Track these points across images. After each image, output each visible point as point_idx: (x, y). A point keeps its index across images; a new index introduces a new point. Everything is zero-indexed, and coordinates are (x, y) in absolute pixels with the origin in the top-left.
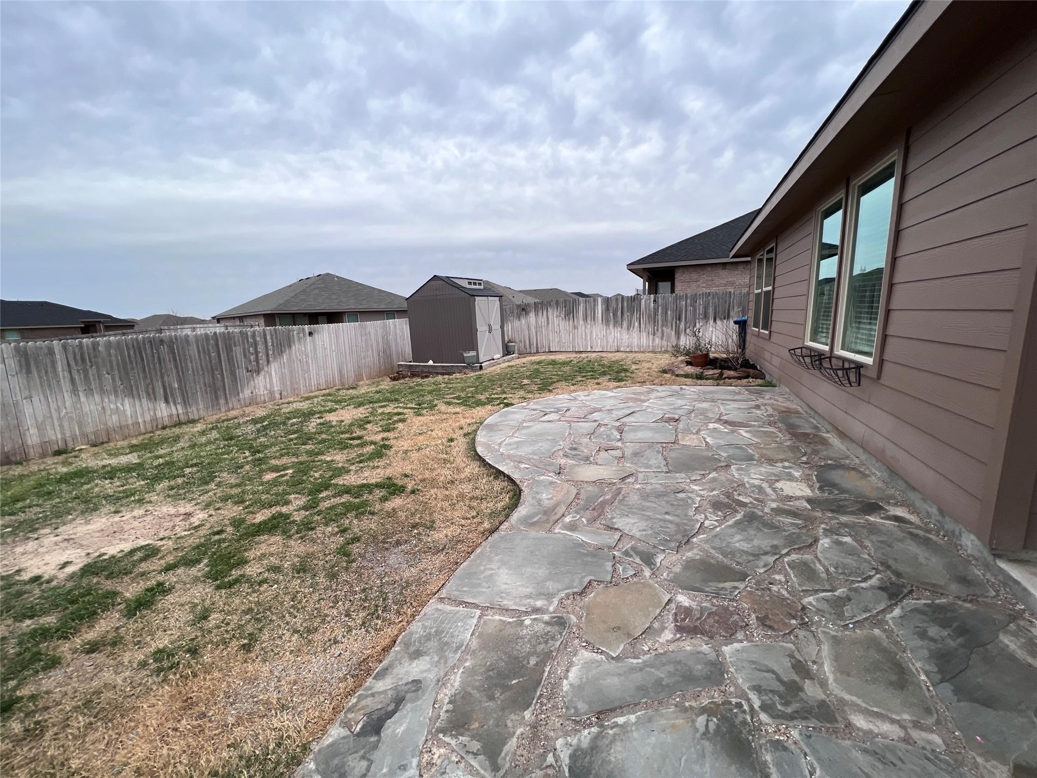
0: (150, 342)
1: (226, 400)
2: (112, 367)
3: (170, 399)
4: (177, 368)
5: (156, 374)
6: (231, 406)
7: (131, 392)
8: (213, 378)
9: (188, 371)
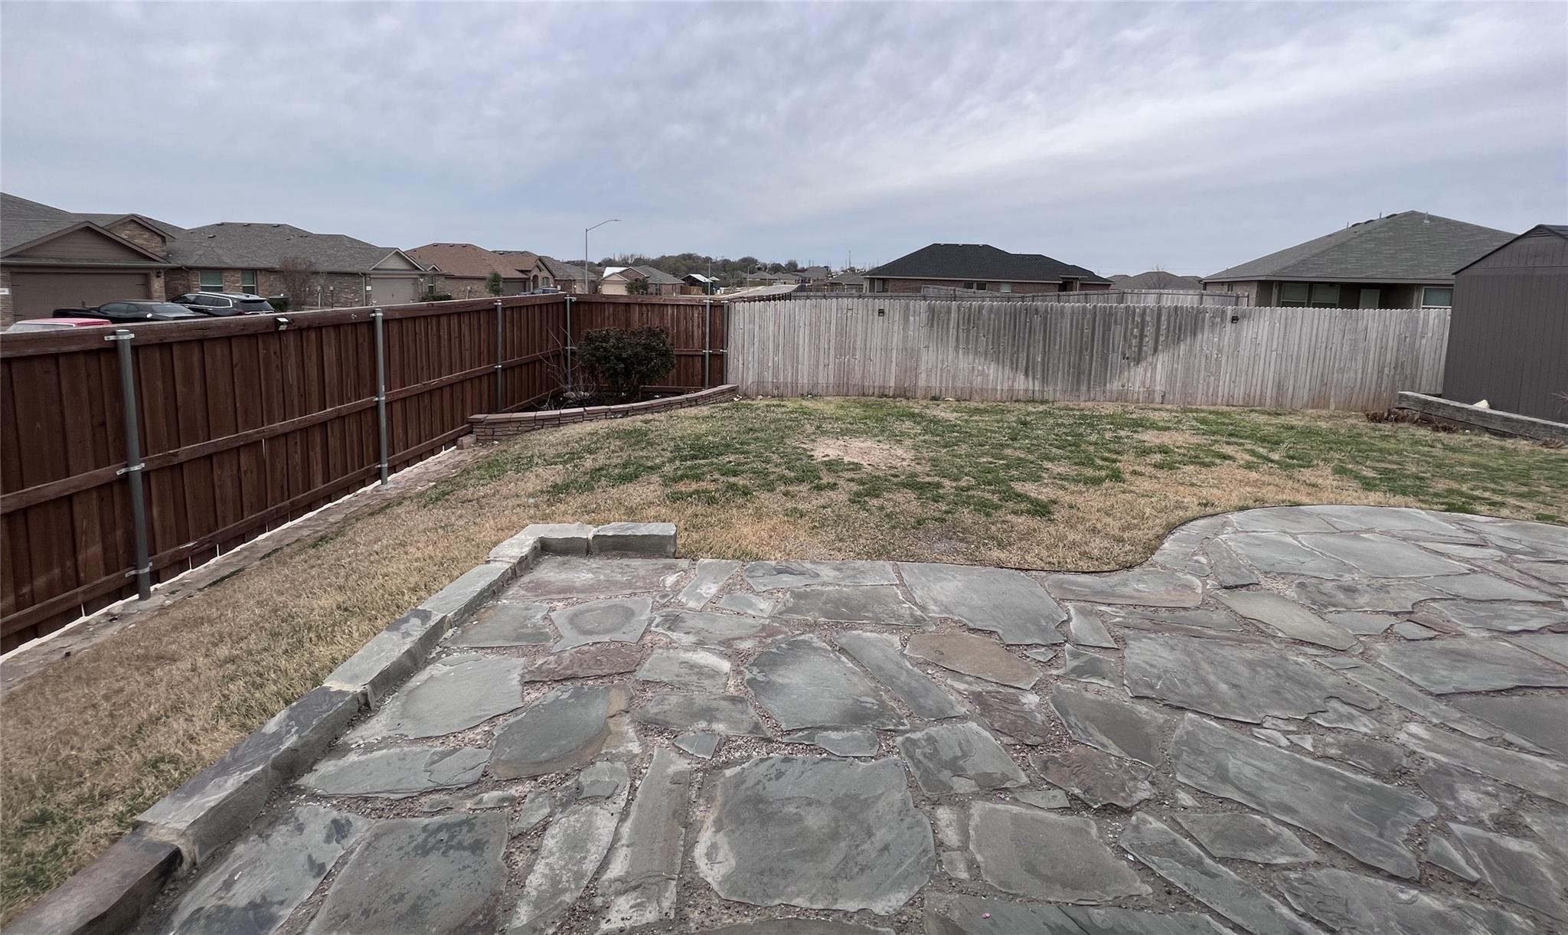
0: (1026, 310)
1: (1089, 388)
2: (989, 330)
3: (1030, 373)
4: (1044, 341)
5: (1024, 343)
6: (1092, 395)
7: (997, 359)
8: (1080, 359)
9: (1055, 345)
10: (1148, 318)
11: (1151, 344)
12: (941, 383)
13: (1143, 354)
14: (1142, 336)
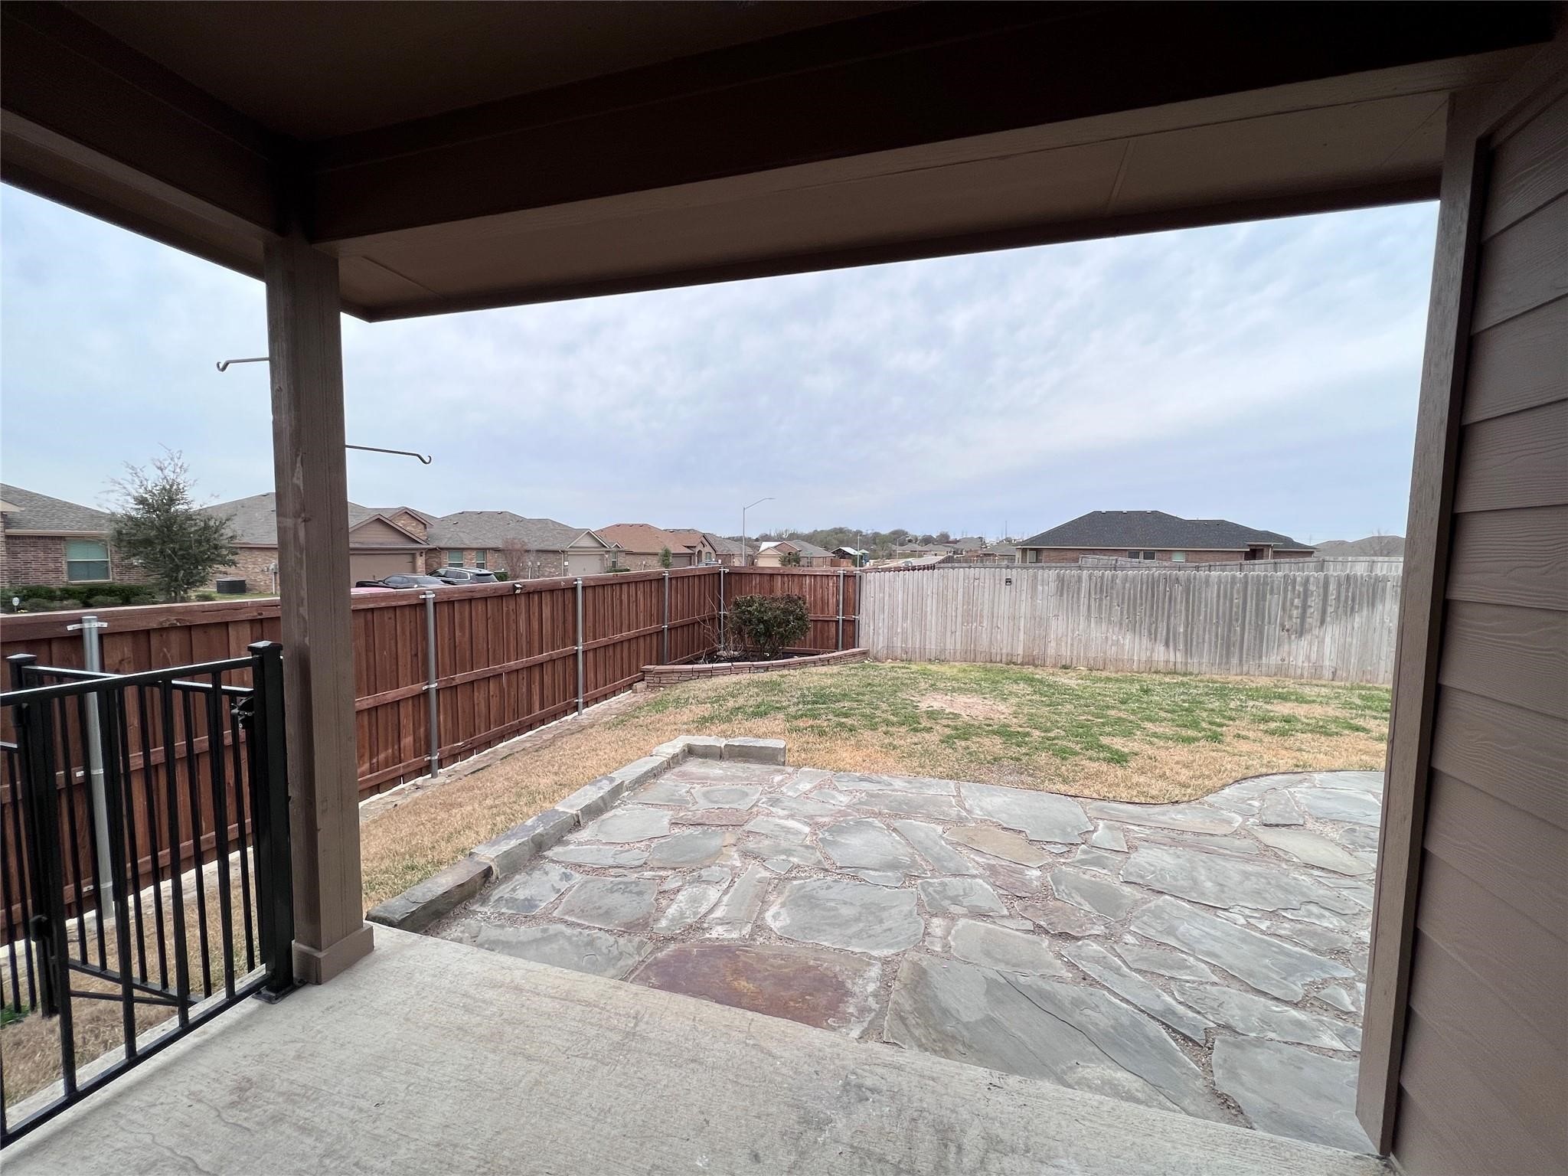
0: (1166, 579)
1: (1241, 661)
2: (1123, 599)
3: (1171, 644)
4: (1187, 610)
5: (1163, 613)
6: (1245, 669)
7: (1133, 627)
8: (1229, 631)
9: (1199, 616)
10: (1312, 588)
11: (1317, 616)
12: (1072, 652)
13: (1307, 626)
14: (1305, 607)
